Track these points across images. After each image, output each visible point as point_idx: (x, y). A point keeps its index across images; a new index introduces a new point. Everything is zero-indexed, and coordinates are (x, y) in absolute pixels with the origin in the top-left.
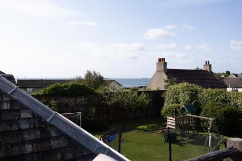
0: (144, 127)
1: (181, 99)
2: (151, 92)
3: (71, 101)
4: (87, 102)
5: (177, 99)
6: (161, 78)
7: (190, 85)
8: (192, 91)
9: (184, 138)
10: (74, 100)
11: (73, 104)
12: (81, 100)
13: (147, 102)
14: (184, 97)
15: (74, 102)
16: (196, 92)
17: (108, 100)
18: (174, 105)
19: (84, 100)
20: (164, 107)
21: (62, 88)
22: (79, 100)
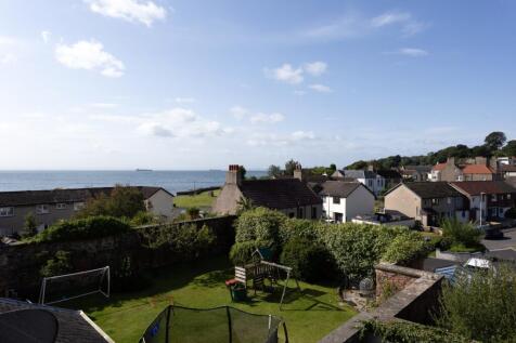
0: (204, 277)
1: (257, 233)
2: (217, 219)
3: (91, 246)
4: (117, 245)
5: (252, 232)
6: (233, 195)
7: (271, 212)
8: (271, 221)
9: (258, 292)
10: (96, 242)
11: (95, 250)
12: (108, 243)
13: (210, 240)
14: (261, 230)
15: (97, 247)
16: (277, 224)
17: (152, 242)
18: (248, 243)
19: (112, 242)
20: (234, 247)
21: (75, 227)
22: (104, 243)
